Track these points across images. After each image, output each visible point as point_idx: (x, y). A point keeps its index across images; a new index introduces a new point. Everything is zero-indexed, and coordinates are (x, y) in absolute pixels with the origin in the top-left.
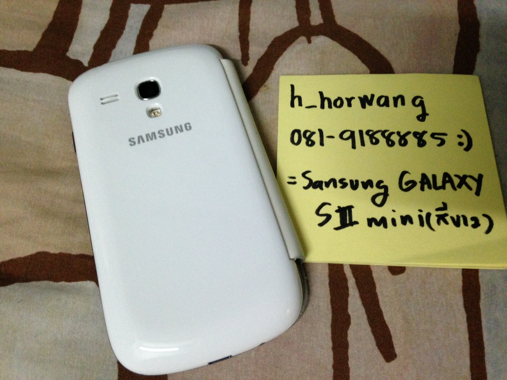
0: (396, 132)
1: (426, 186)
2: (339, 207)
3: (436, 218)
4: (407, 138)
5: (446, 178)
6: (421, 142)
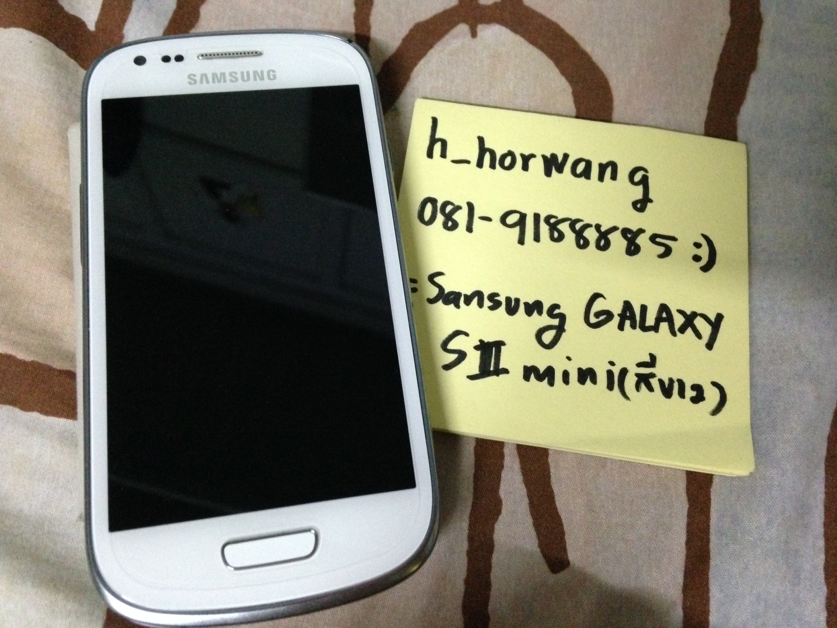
0: (594, 223)
1: (628, 323)
2: (481, 341)
3: (636, 379)
4: (610, 236)
5: (663, 313)
6: (633, 248)
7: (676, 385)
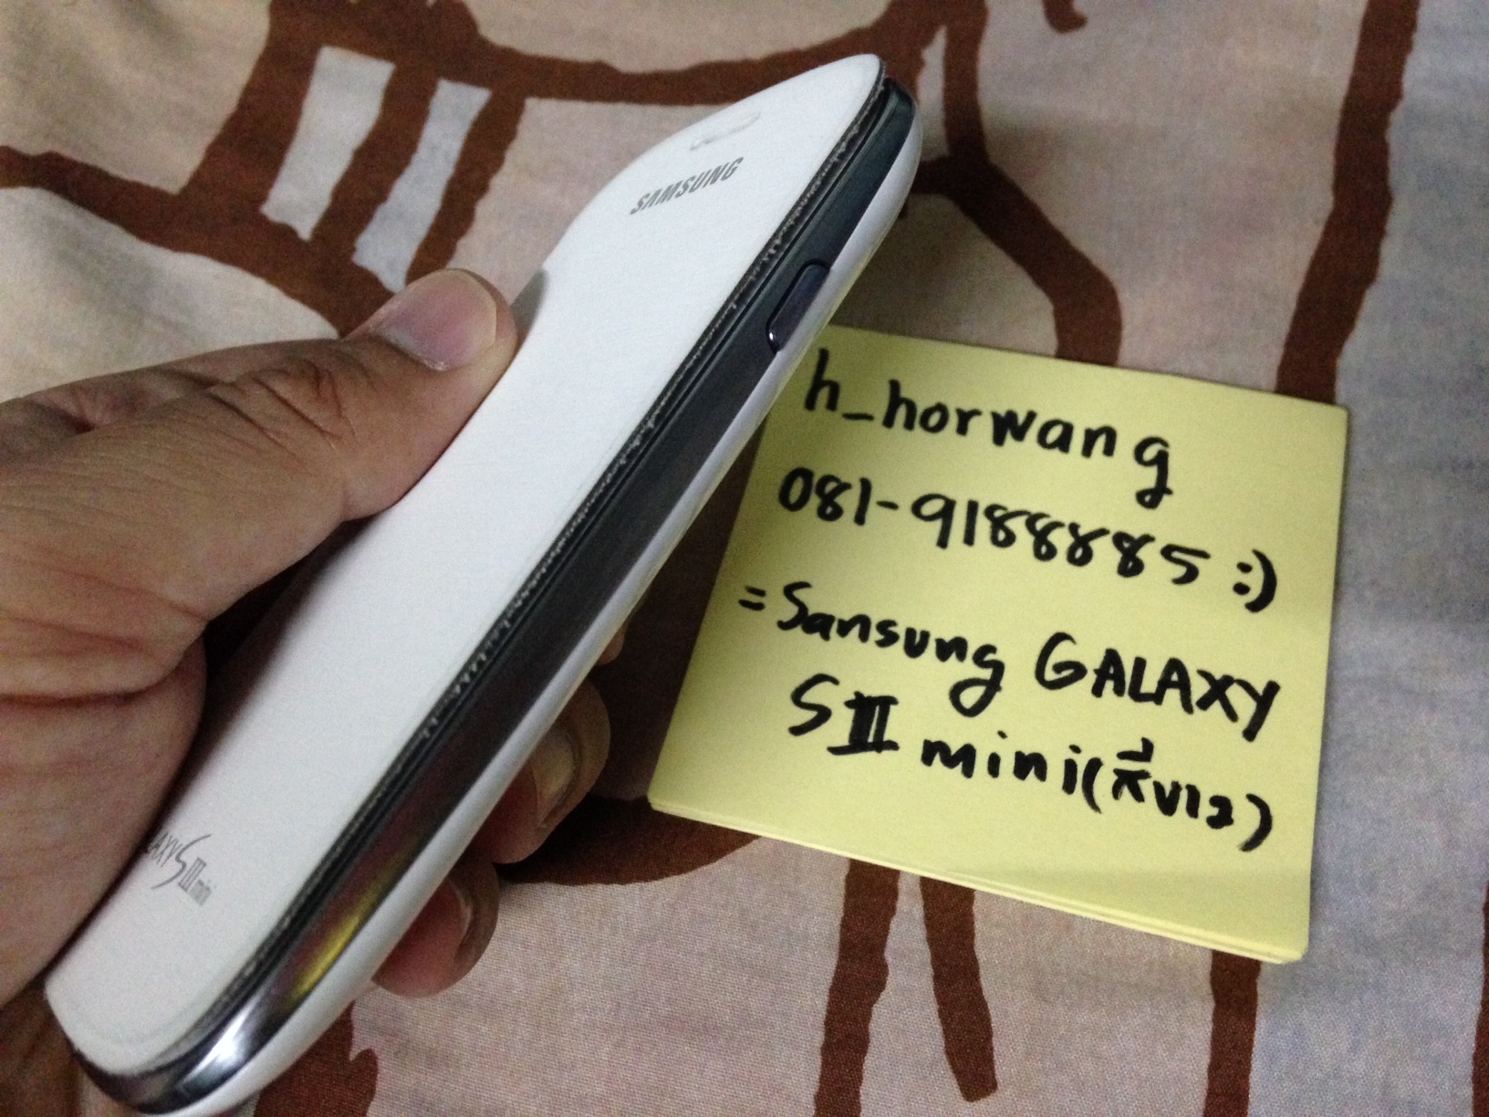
0: (1067, 521)
1: (1109, 685)
2: (858, 694)
3: (1114, 778)
4: (1095, 544)
5: (1172, 673)
6: (1130, 564)
7: (1184, 795)
